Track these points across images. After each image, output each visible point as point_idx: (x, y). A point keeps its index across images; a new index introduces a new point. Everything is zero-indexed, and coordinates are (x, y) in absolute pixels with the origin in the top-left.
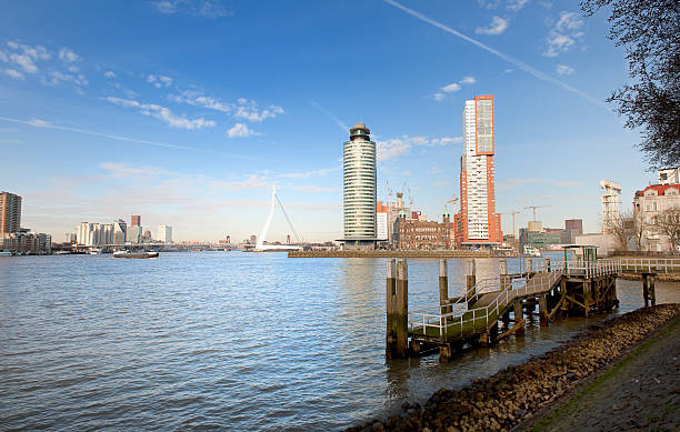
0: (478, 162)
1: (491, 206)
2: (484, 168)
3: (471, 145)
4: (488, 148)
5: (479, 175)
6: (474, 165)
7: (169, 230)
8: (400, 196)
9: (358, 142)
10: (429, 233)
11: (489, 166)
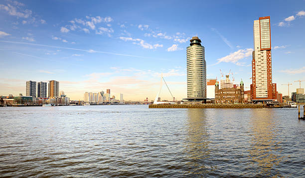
0: (262, 55)
1: (269, 78)
2: (265, 58)
3: (257, 44)
4: (267, 46)
5: (262, 62)
6: (260, 56)
7: (122, 95)
8: (227, 77)
9: (194, 47)
10: (231, 95)
11: (268, 56)
